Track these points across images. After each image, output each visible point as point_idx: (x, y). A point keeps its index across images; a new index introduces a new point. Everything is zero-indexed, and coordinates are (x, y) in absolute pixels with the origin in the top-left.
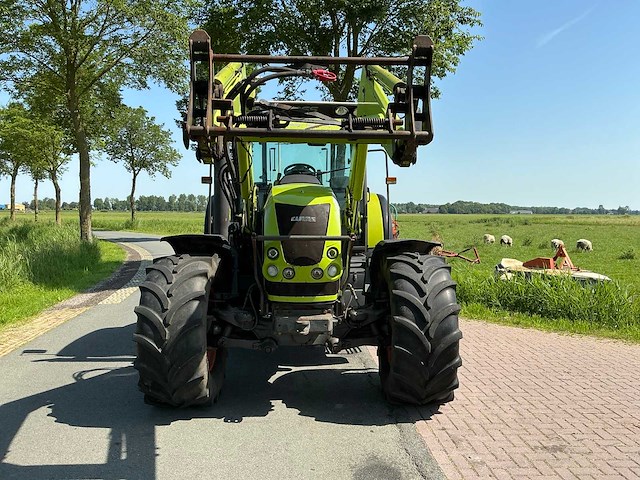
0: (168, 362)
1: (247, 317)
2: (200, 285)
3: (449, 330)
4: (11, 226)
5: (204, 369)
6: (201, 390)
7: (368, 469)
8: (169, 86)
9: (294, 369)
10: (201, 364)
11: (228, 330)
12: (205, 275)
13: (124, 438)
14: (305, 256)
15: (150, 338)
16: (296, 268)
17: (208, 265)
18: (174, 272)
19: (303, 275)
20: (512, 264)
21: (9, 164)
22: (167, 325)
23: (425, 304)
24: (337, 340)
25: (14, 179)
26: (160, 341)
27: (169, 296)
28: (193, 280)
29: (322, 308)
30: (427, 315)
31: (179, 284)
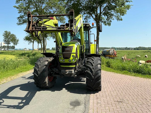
0: (39, 78)
1: (57, 70)
2: (46, 63)
3: (98, 74)
4: (33, 53)
5: (47, 80)
6: (46, 85)
7: (74, 102)
8: (61, 22)
9: (72, 82)
10: (46, 79)
11: (54, 73)
12: (48, 61)
13: (30, 93)
14: (67, 57)
15: (36, 73)
16: (65, 59)
17: (49, 59)
18: (42, 60)
19: (67, 61)
20: (142, 62)
21: (33, 40)
22: (39, 71)
23: (93, 68)
24: (76, 76)
25: (33, 43)
26: (38, 74)
27: (40, 65)
28: (45, 62)
29: (72, 68)
30: (93, 70)
31: (42, 63)
